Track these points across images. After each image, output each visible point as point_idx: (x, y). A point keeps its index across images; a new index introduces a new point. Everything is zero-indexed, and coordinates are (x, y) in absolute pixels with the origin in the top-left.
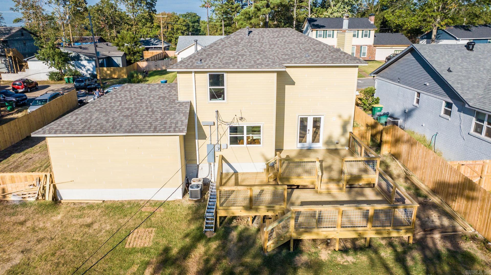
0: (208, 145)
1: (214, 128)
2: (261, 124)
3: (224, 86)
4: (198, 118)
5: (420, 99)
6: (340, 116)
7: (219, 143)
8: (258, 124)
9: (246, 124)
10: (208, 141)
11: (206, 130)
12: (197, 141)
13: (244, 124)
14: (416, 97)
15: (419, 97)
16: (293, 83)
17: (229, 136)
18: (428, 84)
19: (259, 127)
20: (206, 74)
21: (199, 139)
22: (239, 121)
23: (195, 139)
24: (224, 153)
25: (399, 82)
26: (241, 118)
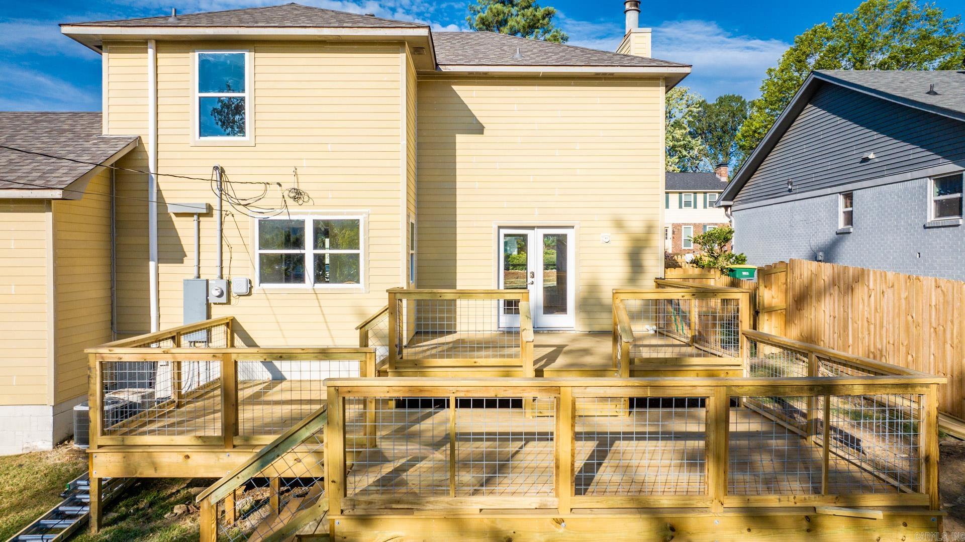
0: (187, 282)
1: (210, 225)
2: (361, 214)
3: (243, 91)
4: (159, 191)
5: (856, 209)
6: (619, 224)
7: (225, 277)
8: (348, 214)
9: (312, 214)
10: (187, 269)
11: (185, 229)
12: (152, 265)
13: (306, 214)
14: (841, 208)
15: (851, 206)
16: (478, 129)
17: (258, 252)
18: (871, 156)
19: (354, 225)
20: (191, 54)
21: (160, 260)
22: (290, 202)
23: (148, 259)
24: (238, 310)
25: (790, 190)
26: (298, 195)
